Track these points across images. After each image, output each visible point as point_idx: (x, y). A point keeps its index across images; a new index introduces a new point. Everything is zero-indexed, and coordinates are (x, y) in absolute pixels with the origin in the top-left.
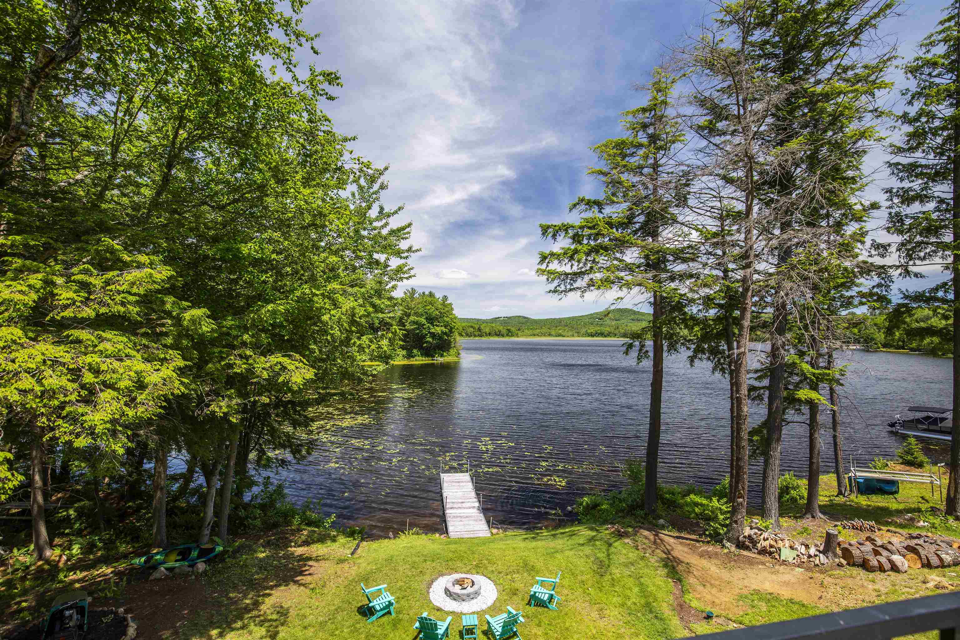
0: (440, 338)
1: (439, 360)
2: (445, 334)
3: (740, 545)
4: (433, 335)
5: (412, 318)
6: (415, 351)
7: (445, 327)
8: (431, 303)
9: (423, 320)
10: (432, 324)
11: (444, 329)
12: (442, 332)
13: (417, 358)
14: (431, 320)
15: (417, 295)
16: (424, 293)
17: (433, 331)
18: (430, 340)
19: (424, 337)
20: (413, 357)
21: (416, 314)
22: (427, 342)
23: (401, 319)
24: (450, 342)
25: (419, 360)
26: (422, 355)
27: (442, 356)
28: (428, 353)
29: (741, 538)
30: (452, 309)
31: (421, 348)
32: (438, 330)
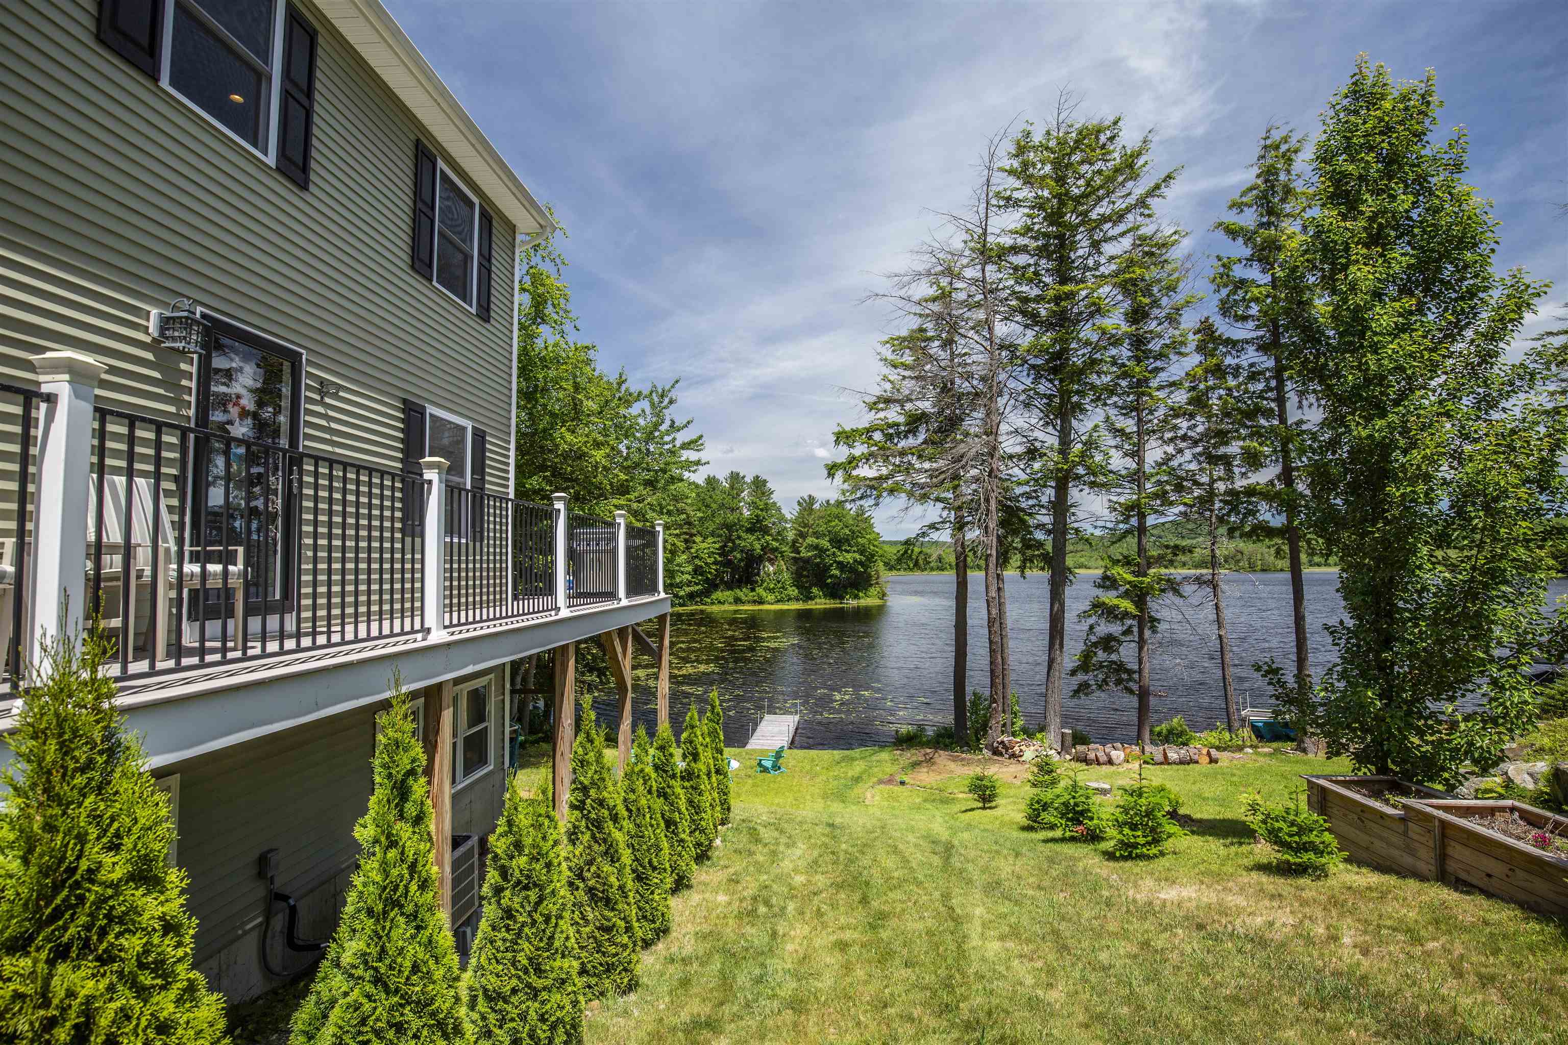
0: (852, 570)
1: (851, 603)
2: (861, 563)
3: (996, 752)
4: (841, 566)
5: (810, 540)
6: (815, 590)
7: (862, 553)
8: (837, 517)
9: (825, 543)
10: (839, 548)
11: (857, 556)
12: (855, 561)
13: (818, 600)
14: (838, 542)
15: (816, 506)
16: (828, 502)
17: (841, 559)
18: (837, 572)
19: (827, 568)
20: (812, 599)
21: (817, 535)
22: (831, 576)
23: (794, 542)
24: (870, 576)
25: (821, 603)
26: (825, 596)
27: (856, 597)
28: (834, 592)
29: (995, 744)
30: (871, 526)
31: (822, 585)
32: (848, 557)
